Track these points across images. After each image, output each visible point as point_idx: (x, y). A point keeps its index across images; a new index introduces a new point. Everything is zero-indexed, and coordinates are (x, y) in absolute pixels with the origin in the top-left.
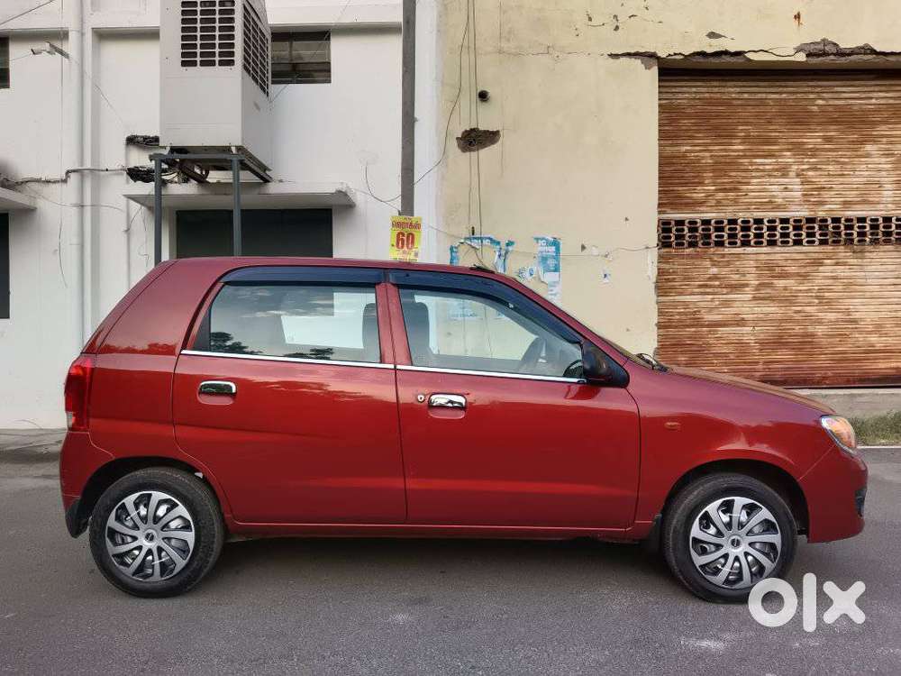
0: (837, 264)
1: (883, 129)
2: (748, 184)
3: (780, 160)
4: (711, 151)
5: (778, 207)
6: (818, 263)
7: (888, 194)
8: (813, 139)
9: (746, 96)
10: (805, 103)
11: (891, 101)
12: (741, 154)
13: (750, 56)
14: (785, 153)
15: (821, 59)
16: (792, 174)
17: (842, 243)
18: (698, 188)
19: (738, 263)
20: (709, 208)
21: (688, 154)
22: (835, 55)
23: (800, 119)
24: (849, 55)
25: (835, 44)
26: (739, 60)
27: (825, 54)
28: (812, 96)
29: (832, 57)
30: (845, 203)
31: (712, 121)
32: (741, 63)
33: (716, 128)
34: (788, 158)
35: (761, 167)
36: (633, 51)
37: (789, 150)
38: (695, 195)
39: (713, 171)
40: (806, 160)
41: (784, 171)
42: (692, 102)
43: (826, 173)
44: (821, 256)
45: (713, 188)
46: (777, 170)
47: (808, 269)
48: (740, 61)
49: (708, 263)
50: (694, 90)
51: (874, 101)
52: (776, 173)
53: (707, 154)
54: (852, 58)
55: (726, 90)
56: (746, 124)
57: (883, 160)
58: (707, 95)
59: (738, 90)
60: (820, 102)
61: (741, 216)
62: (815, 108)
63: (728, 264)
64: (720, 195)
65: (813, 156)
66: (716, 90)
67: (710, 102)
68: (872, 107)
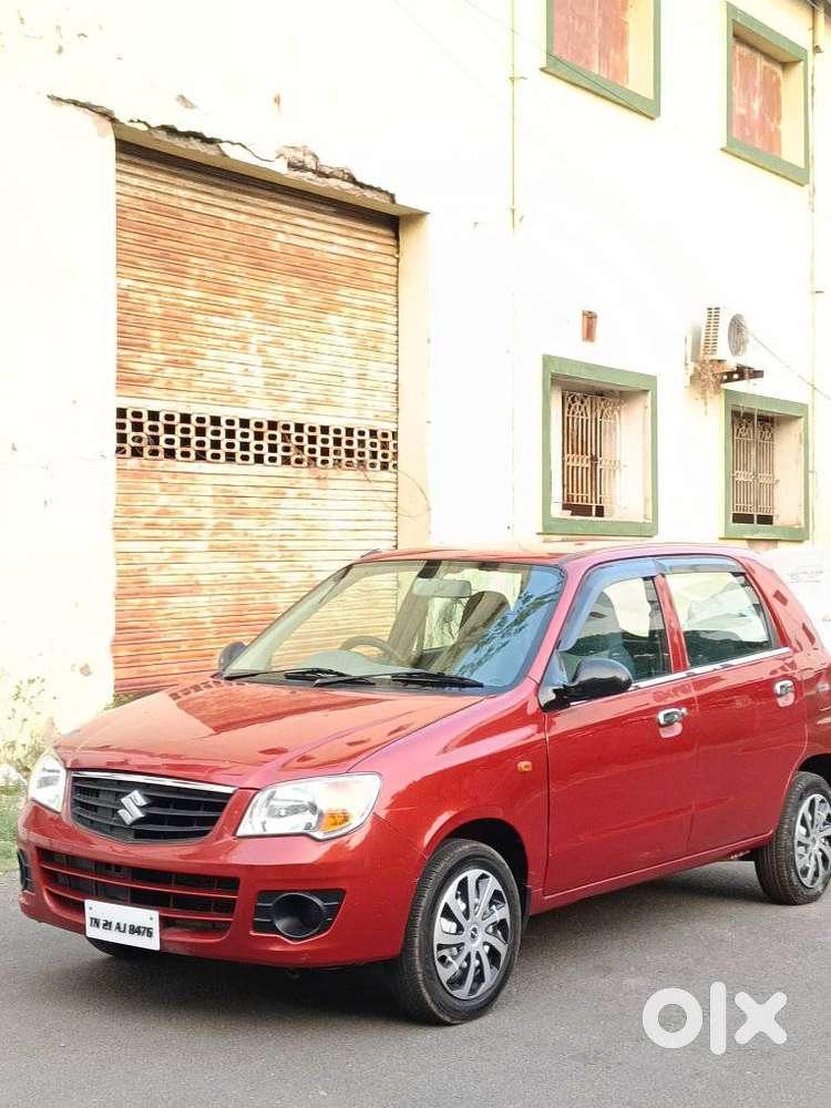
0: (300, 497)
1: (344, 294)
2: (202, 357)
3: (240, 324)
4: (158, 293)
5: (238, 400)
6: (279, 493)
7: (350, 394)
8: (275, 295)
9: (198, 207)
10: (263, 234)
11: (352, 253)
12: (196, 305)
13: (225, 148)
14: (244, 313)
15: (298, 173)
16: (253, 349)
17: (305, 464)
18: (144, 355)
19: (192, 488)
20: (157, 392)
21: (131, 294)
22: (314, 172)
23: (260, 261)
24: (328, 176)
25: (315, 156)
26: (210, 150)
27: (302, 168)
28: (273, 225)
29: (310, 175)
30: (310, 402)
31: (161, 242)
32: (211, 156)
33: (165, 254)
34: (248, 321)
35: (218, 331)
36: (82, 100)
37: (250, 309)
38: (138, 366)
39: (163, 328)
40: (268, 328)
41: (243, 340)
42: (136, 204)
43: (289, 352)
44: (283, 482)
45: (163, 357)
46: (236, 339)
47: (271, 502)
48: (212, 153)
49: (156, 487)
50: (135, 181)
51: (334, 249)
52: (233, 344)
53: (154, 298)
54: (332, 182)
55: (175, 191)
56: (200, 255)
57: (344, 341)
58: (152, 195)
59: (189, 194)
60: (281, 237)
61: (196, 411)
62: (276, 246)
63: (180, 491)
64: (170, 371)
65: (275, 323)
66: (163, 188)
67: (158, 209)
68: (333, 257)
